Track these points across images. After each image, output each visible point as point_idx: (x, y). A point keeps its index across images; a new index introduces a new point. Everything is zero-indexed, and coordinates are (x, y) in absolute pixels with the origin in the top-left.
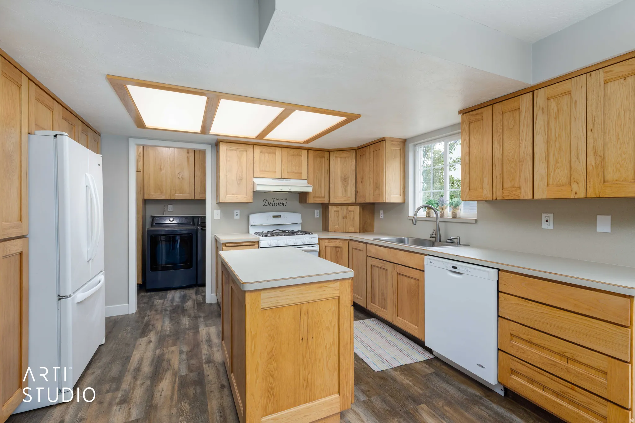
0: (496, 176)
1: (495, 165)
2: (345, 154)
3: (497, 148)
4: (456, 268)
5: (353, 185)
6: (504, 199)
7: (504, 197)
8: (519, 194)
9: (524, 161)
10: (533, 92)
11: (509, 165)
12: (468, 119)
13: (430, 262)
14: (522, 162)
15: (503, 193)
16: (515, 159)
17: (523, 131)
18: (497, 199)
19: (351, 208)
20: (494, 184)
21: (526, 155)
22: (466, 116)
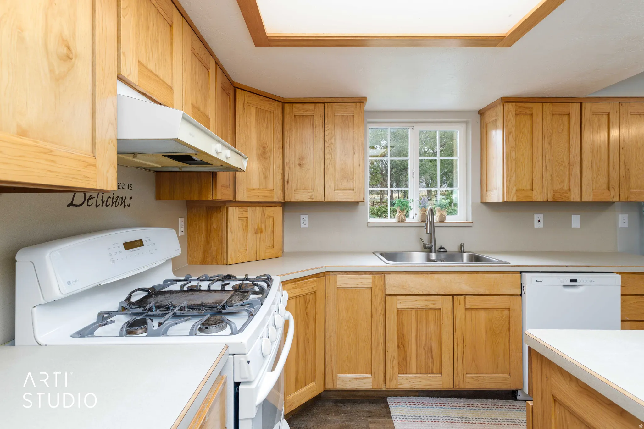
0: (547, 177)
1: (546, 166)
2: (266, 105)
3: (548, 148)
4: (575, 281)
5: (279, 167)
6: (555, 200)
7: (554, 199)
8: (570, 196)
9: (574, 166)
10: (581, 103)
11: (558, 167)
12: (515, 110)
13: (537, 281)
14: (572, 166)
15: (554, 195)
16: (564, 162)
17: (572, 138)
18: (547, 201)
19: (269, 211)
20: (545, 184)
21: (575, 160)
22: (512, 105)
